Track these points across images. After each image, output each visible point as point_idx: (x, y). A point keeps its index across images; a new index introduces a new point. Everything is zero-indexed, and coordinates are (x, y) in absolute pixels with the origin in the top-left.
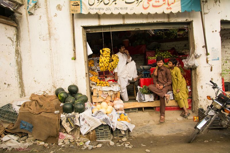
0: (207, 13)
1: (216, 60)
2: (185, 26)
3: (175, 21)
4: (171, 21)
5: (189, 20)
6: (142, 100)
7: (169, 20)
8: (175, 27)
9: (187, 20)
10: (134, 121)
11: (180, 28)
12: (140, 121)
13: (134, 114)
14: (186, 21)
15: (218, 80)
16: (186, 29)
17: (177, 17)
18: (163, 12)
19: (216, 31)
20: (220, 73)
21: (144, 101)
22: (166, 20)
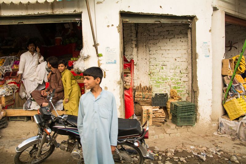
0: (101, 2)
1: (112, 63)
2: (77, 19)
3: (61, 13)
4: (56, 13)
5: (78, 11)
6: (27, 107)
7: (52, 11)
8: (66, 21)
9: (75, 11)
10: (12, 131)
11: (73, 21)
12: (18, 132)
13: (20, 124)
14: (74, 13)
15: (114, 90)
16: (79, 22)
17: (63, 8)
18: (37, 2)
19: (112, 25)
20: (118, 81)
21: (29, 109)
22: (49, 12)
